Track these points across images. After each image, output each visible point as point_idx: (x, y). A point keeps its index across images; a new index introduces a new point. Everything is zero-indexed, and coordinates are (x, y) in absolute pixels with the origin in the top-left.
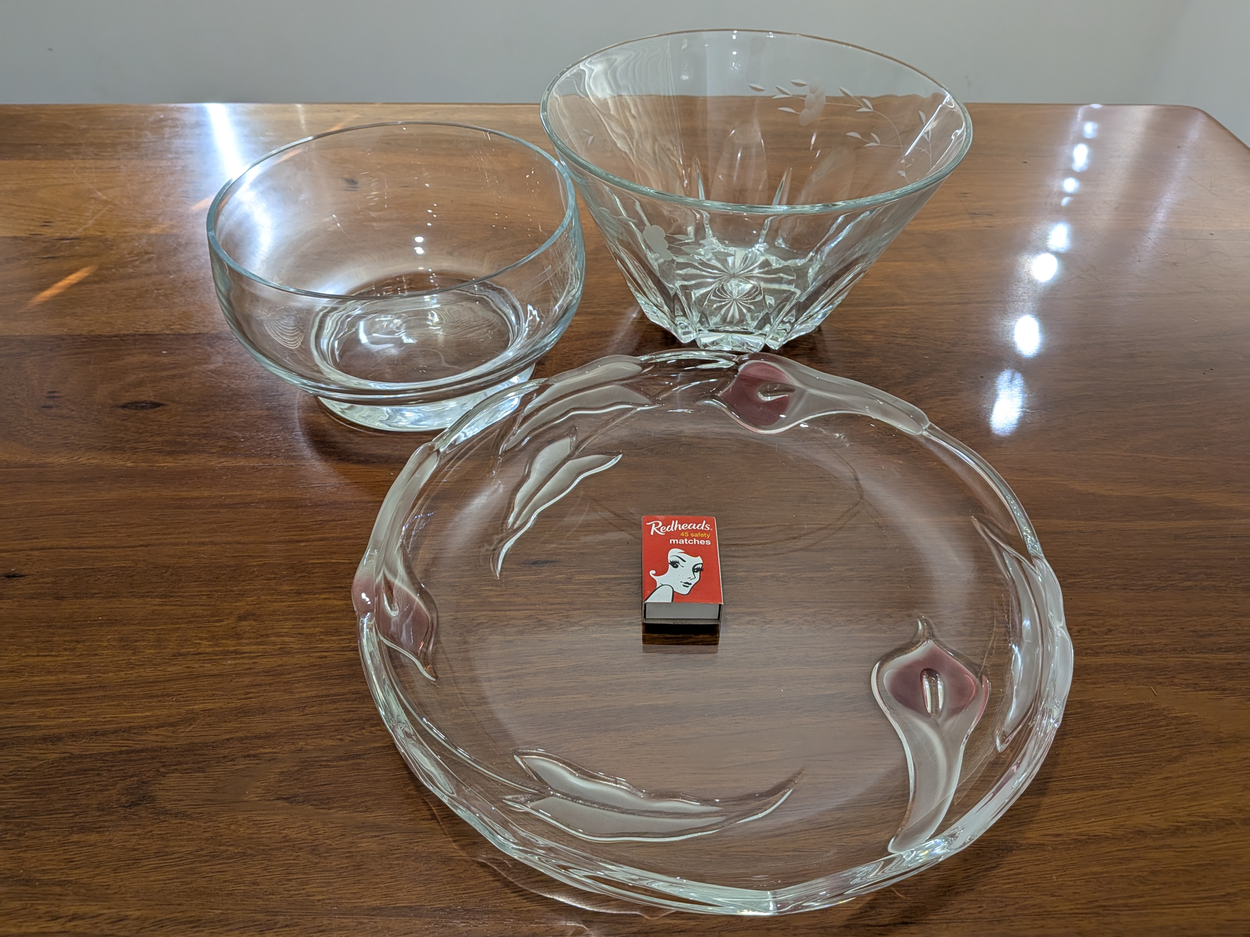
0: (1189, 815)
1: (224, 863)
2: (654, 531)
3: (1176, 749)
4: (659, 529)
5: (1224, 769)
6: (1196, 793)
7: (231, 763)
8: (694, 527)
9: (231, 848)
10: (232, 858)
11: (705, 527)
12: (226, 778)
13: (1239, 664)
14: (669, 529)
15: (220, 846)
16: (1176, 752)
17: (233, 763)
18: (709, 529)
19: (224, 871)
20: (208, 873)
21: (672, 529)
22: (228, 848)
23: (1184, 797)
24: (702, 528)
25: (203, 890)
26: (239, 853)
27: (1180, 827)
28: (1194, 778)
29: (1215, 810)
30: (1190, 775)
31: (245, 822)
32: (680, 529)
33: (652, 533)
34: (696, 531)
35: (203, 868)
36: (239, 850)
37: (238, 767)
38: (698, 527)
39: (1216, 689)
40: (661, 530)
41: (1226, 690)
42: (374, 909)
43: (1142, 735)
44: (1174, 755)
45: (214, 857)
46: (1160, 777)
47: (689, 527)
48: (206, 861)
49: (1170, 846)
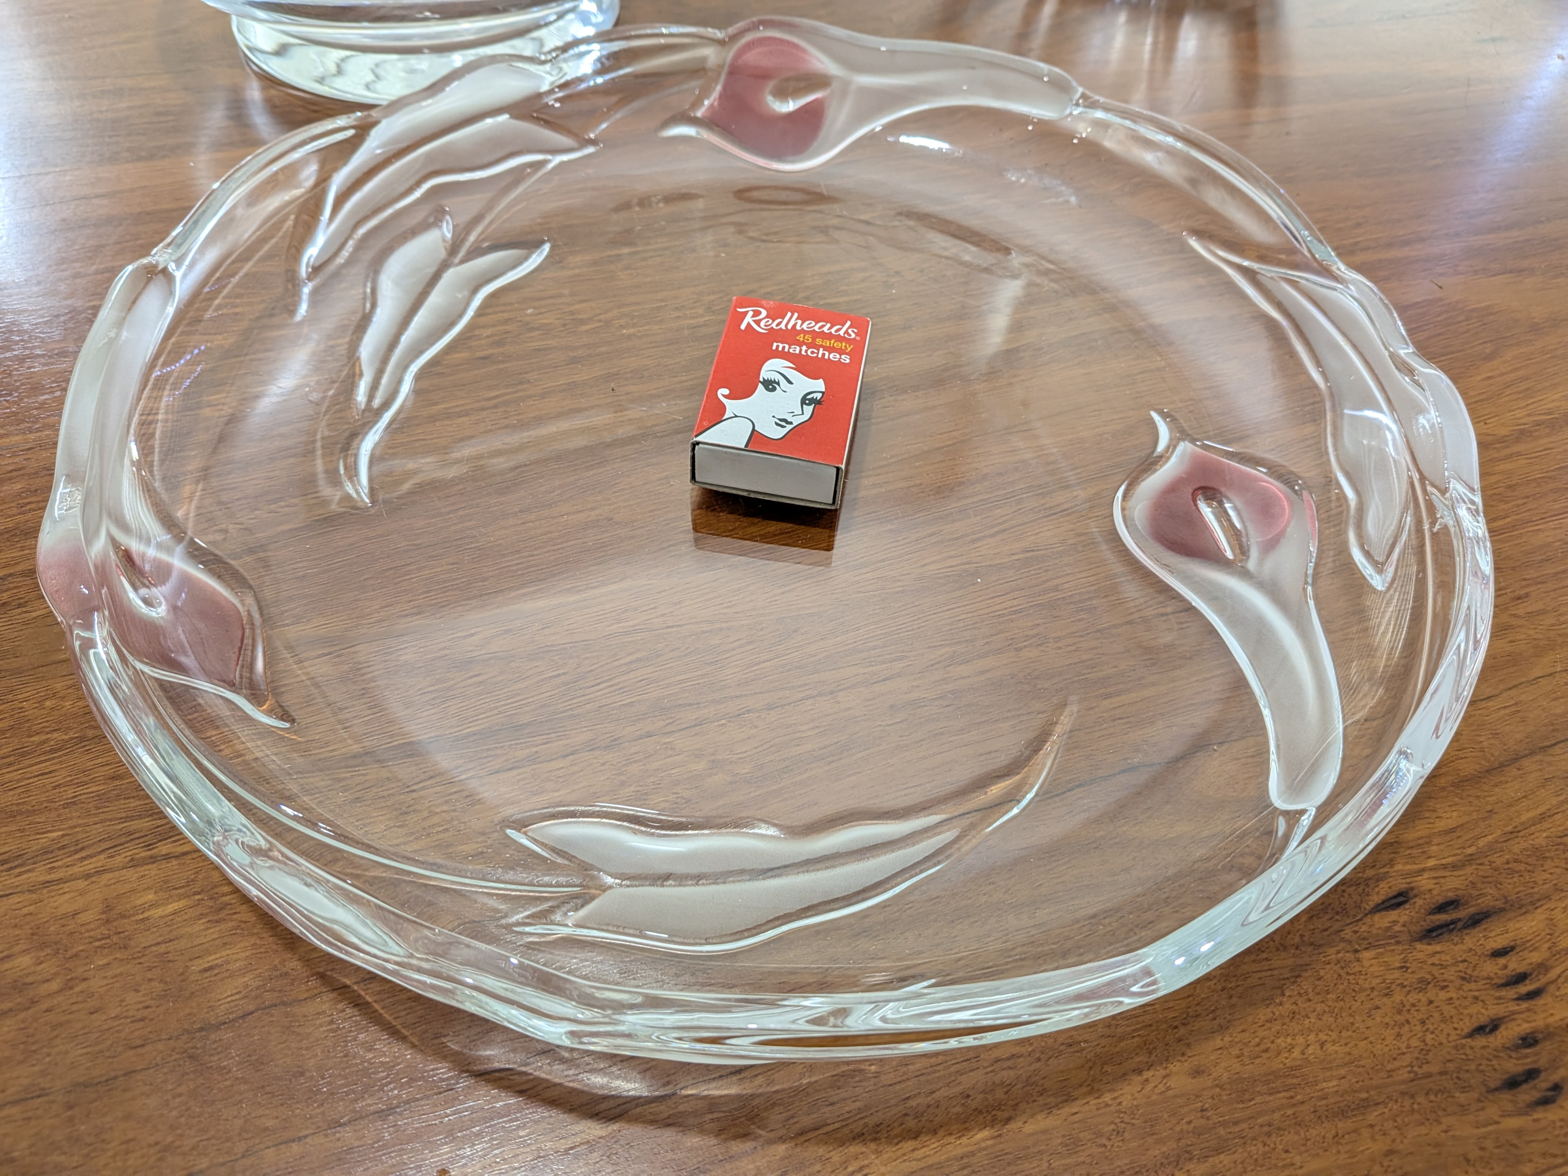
0: (1529, 415)
1: (46, 761)
2: (749, 324)
3: (1488, 345)
4: (758, 323)
5: (1552, 357)
6: (1528, 389)
7: (19, 610)
8: (825, 329)
9: (55, 735)
10: (60, 749)
11: (846, 332)
12: (16, 634)
13: (1529, 240)
14: (778, 325)
15: (31, 736)
16: (1488, 349)
17: (24, 609)
18: (853, 336)
19: (50, 772)
20: (18, 781)
21: (783, 326)
22: (49, 736)
23: (1516, 396)
24: (841, 333)
25: (15, 808)
26: (72, 739)
27: (1524, 430)
28: (1521, 373)
29: (1557, 404)
30: (1516, 370)
31: (70, 691)
32: (798, 328)
33: (743, 327)
34: (830, 336)
35: (7, 776)
36: (71, 734)
37: (34, 614)
38: (833, 331)
39: (1510, 272)
40: (762, 324)
41: (1522, 271)
42: (354, 757)
43: (1440, 334)
44: (1487, 351)
45: (23, 755)
46: (1480, 378)
47: (816, 328)
48: (10, 765)
49: (1519, 454)
